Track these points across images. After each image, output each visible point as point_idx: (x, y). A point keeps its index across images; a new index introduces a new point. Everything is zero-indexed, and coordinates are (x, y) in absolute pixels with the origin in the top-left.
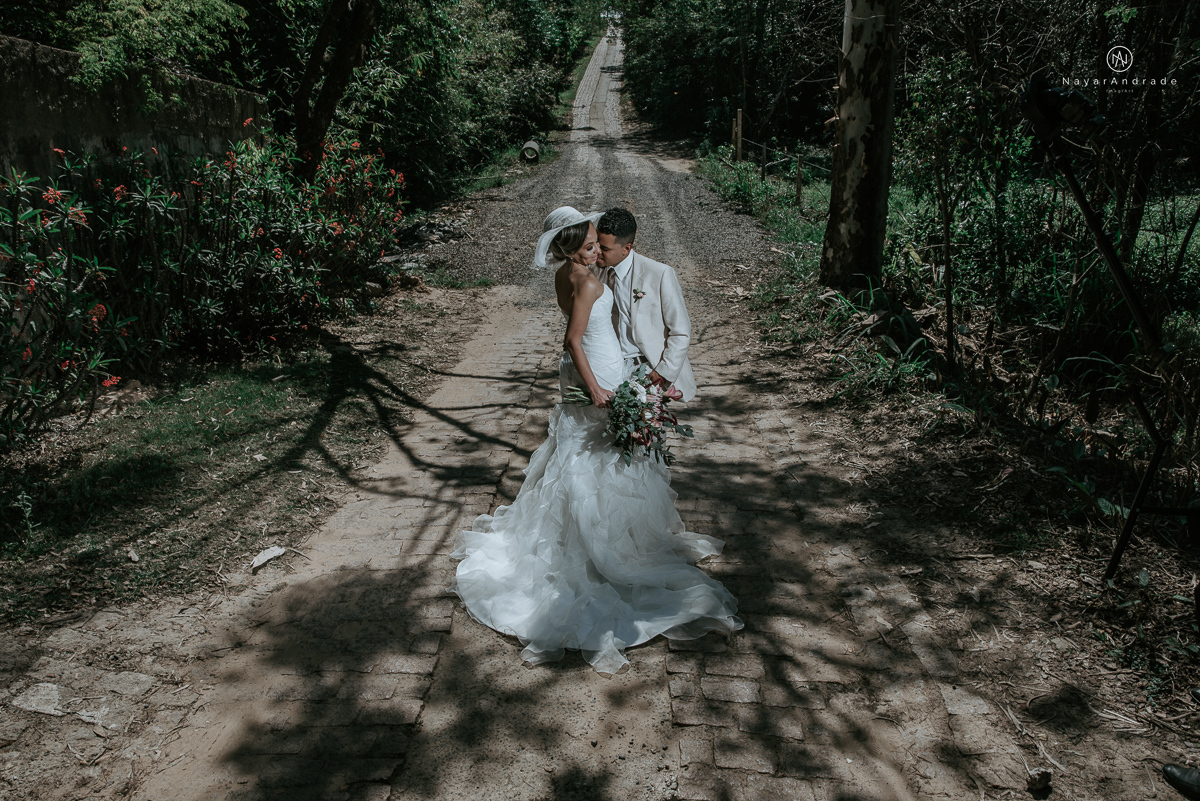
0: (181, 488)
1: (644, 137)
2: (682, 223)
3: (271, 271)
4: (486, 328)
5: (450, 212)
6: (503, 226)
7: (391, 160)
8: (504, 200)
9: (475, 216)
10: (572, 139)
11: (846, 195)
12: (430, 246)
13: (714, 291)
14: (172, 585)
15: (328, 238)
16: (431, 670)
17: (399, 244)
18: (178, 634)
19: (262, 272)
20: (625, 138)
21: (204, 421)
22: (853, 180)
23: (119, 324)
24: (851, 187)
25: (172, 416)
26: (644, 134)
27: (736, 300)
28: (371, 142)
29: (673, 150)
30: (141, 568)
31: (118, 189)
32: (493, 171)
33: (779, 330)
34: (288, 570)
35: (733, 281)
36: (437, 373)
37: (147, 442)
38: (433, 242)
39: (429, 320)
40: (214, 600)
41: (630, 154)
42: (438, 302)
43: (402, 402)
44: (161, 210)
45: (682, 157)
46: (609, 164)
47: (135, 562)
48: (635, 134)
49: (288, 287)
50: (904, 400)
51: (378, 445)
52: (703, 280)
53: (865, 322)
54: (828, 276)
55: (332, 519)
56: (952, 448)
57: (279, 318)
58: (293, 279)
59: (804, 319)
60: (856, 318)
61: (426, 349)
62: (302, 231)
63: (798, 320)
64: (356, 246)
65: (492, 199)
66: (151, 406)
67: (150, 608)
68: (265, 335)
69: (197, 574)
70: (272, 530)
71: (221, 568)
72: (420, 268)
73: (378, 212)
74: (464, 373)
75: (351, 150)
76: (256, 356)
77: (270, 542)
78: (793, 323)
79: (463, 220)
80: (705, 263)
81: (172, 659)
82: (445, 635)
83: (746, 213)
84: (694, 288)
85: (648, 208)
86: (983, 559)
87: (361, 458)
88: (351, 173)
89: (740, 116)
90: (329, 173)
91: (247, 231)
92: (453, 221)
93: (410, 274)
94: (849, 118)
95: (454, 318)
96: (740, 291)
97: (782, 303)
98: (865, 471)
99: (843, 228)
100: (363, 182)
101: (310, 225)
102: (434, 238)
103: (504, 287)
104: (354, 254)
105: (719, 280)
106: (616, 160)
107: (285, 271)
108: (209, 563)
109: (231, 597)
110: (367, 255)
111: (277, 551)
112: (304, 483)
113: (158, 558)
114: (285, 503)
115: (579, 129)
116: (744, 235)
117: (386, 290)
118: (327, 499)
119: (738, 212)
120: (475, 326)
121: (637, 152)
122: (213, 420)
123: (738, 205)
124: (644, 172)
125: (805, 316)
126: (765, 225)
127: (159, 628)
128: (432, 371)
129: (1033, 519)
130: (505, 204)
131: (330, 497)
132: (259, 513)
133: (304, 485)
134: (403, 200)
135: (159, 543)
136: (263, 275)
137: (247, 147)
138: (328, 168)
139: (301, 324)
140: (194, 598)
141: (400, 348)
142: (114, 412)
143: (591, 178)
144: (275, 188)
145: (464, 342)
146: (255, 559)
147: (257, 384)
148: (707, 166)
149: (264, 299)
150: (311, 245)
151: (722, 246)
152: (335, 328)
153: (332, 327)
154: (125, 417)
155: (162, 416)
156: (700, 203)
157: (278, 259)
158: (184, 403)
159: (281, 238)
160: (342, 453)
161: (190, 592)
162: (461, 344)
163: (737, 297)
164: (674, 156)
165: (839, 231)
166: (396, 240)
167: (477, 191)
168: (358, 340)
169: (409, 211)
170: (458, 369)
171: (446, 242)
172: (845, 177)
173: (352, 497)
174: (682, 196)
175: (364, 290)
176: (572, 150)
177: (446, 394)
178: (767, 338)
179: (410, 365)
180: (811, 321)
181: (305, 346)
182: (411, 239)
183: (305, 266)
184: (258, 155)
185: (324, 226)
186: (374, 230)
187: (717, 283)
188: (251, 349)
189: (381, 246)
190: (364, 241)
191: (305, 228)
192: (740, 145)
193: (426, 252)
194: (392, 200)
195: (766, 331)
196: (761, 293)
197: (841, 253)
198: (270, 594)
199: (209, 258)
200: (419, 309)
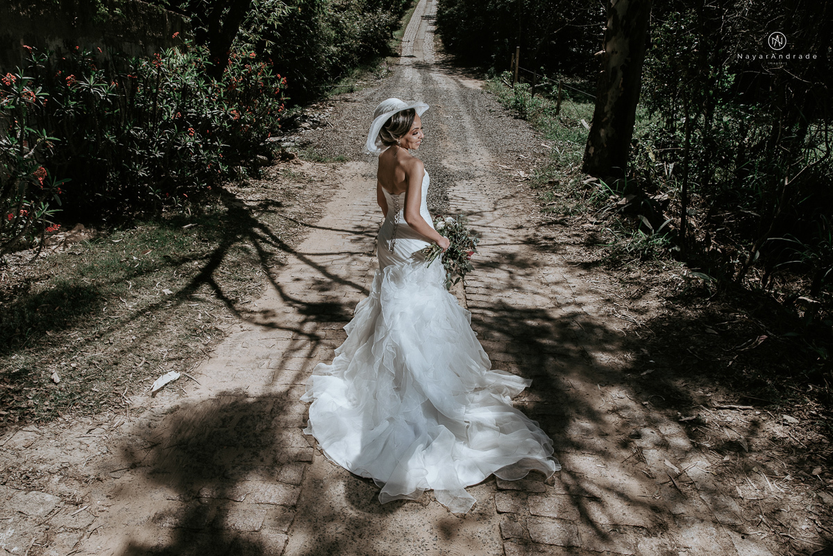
0: (102, 316)
1: (449, 63)
2: (477, 123)
3: (186, 145)
4: (342, 193)
5: (317, 108)
6: (354, 119)
7: (278, 68)
8: (355, 101)
9: (335, 111)
10: (401, 63)
11: (606, 109)
12: (303, 131)
13: (504, 173)
14: (84, 406)
15: (230, 122)
16: (295, 502)
17: (281, 129)
18: (84, 454)
19: (179, 145)
20: (437, 64)
21: (128, 259)
22: (612, 98)
23: (55, 184)
24: (610, 103)
25: (103, 254)
26: (449, 61)
27: (520, 180)
28: (264, 54)
29: (469, 73)
30: (60, 390)
31: (69, 78)
32: (347, 81)
33: (553, 204)
34: (181, 393)
35: (516, 166)
36: (305, 225)
37: (83, 275)
38: (306, 129)
39: (301, 185)
40: (118, 420)
41: (440, 75)
42: (308, 172)
43: (279, 247)
44: (102, 96)
45: (475, 78)
46: (426, 81)
47: (56, 384)
48: (443, 62)
49: (198, 157)
50: (657, 266)
51: (260, 283)
52: (495, 164)
53: (620, 203)
54: (590, 167)
55: (220, 347)
56: (701, 309)
57: (191, 180)
58: (202, 151)
59: (572, 197)
60: (613, 199)
61: (298, 206)
62: (209, 116)
63: (567, 198)
64: (250, 129)
65: (346, 100)
66: (89, 245)
67: (64, 428)
68: (180, 193)
69: (106, 396)
70: (171, 356)
71: (126, 391)
72: (296, 146)
73: (267, 104)
74: (326, 226)
75: (250, 59)
76: (173, 208)
77: (168, 367)
78: (563, 199)
79: (326, 114)
80: (495, 152)
81: (76, 479)
82: (308, 465)
83: (521, 118)
84: (490, 170)
85: (454, 112)
86: (744, 409)
87: (245, 293)
88: (249, 75)
89: (518, 52)
90: (234, 74)
91: (169, 114)
92: (320, 115)
93: (288, 150)
94: (612, 52)
95: (319, 184)
96: (522, 173)
97: (554, 184)
98: (635, 323)
99: (602, 132)
100: (256, 83)
101: (216, 111)
102: (306, 125)
103: (354, 162)
104: (248, 135)
105: (507, 165)
106: (431, 78)
107: (196, 145)
108: (117, 386)
109: (132, 418)
110: (258, 136)
111: (174, 375)
112: (200, 315)
113: (74, 380)
114: (183, 332)
115: (405, 56)
116: (521, 134)
117: (270, 163)
118: (217, 329)
119: (516, 118)
120: (334, 190)
121: (446, 74)
122: (135, 258)
123: (516, 113)
124: (450, 87)
125: (573, 195)
126: (535, 127)
127: (68, 447)
128: (302, 224)
129: (778, 376)
130: (355, 104)
131: (219, 327)
132: (162, 341)
133: (200, 317)
134: (285, 97)
135: (78, 366)
136: (180, 148)
137: (173, 53)
138: (233, 70)
139: (207, 185)
140: (101, 418)
141: (279, 205)
142: (61, 248)
143: (415, 90)
144: (191, 83)
145: (326, 202)
146: (155, 383)
147: (171, 230)
148: (492, 85)
149: (180, 166)
150: (216, 126)
151: (507, 140)
152: (232, 188)
153: (230, 188)
154: (69, 254)
155: (97, 253)
156: (490, 110)
157: (191, 136)
158: (115, 243)
159: (194, 121)
160: (231, 289)
161: (98, 413)
162: (324, 204)
163: (520, 178)
164: (469, 77)
165: (600, 135)
166: (280, 126)
167: (336, 94)
168: (249, 198)
169: (289, 105)
170: (321, 223)
171: (314, 129)
172: (607, 95)
173: (237, 328)
174: (476, 105)
175: (255, 160)
176: (401, 70)
177: (312, 243)
178: (546, 210)
179: (286, 219)
180: (578, 199)
181: (210, 201)
182: (290, 126)
183: (212, 142)
184: (181, 58)
185: (226, 113)
186: (264, 118)
187: (505, 167)
188: (170, 202)
189: (269, 129)
190: (256, 126)
191: (212, 114)
192: (517, 72)
193: (300, 135)
194: (278, 97)
195: (544, 204)
196: (538, 176)
197: (600, 150)
198: (165, 416)
199: (139, 133)
200: (294, 176)
